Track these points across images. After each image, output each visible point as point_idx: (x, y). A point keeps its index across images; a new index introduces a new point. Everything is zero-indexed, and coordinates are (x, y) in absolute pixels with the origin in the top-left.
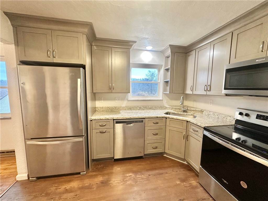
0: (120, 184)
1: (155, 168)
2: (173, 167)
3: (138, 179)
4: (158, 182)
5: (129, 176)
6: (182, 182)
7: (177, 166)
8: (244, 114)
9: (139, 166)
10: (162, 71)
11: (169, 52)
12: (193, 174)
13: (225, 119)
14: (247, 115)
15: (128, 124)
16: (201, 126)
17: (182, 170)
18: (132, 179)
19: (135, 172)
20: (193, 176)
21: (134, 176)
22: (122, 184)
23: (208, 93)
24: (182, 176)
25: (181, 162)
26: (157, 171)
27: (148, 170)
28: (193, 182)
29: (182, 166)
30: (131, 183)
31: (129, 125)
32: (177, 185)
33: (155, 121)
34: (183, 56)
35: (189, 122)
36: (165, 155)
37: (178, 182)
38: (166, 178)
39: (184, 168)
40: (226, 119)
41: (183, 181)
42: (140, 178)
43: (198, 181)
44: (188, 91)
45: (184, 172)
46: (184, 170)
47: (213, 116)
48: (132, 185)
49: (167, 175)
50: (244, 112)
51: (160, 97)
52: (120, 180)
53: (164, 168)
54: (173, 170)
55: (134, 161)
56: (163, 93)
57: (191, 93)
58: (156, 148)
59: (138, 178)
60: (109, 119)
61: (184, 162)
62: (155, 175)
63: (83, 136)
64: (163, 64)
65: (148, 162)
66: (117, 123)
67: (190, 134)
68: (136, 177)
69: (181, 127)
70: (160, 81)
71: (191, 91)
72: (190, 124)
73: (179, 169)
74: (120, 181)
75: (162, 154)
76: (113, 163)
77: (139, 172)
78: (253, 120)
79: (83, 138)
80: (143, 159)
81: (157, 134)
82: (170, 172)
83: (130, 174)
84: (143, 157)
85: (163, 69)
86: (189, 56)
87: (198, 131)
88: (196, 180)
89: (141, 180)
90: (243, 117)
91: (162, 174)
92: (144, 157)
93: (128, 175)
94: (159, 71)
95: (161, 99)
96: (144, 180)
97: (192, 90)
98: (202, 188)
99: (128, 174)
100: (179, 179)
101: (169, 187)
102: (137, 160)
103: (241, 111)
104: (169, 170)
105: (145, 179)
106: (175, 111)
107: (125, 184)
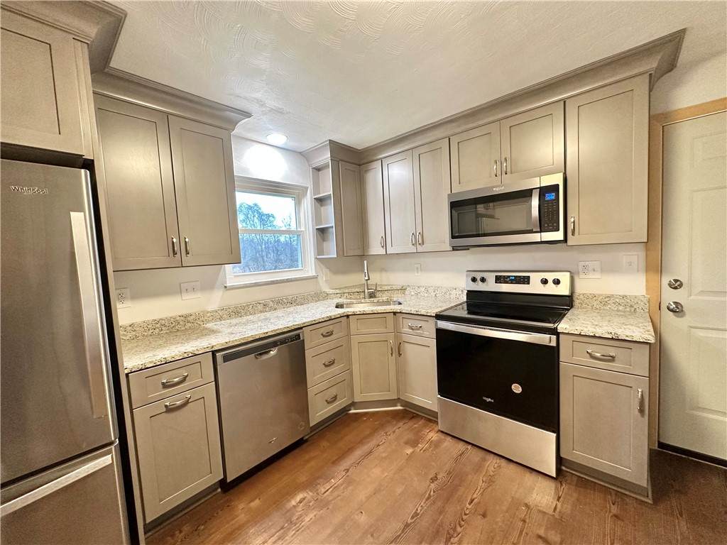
0: (287, 538)
1: (349, 449)
2: (382, 426)
3: (328, 495)
4: (373, 473)
5: (300, 502)
6: (416, 446)
7: (389, 422)
8: (478, 279)
9: (309, 465)
10: (308, 202)
11: (326, 157)
12: (422, 422)
13: (447, 296)
14: (483, 280)
15: (261, 354)
16: (429, 314)
17: (401, 424)
18: (311, 504)
19: (310, 484)
20: (425, 426)
21: (311, 494)
22: (294, 534)
23: (420, 249)
24: (409, 436)
25: (391, 411)
26: (358, 453)
27: (335, 463)
28: (431, 434)
29: (396, 416)
30: (315, 516)
31: (265, 357)
32: (410, 457)
33: (324, 331)
34: (354, 171)
35: (400, 312)
36: (353, 411)
37: (409, 451)
38: (384, 455)
39: (403, 418)
40: (450, 294)
41: (414, 443)
42: (329, 491)
43: (436, 429)
44: (376, 249)
45: (406, 426)
46: (403, 422)
47: (426, 295)
48: (321, 517)
49: (381, 448)
50: (479, 276)
51: (308, 271)
52: (282, 528)
53: (366, 437)
54: (386, 433)
55: (287, 462)
56: (316, 258)
57: (382, 252)
58: (335, 400)
59: (325, 492)
60: (197, 353)
61: (396, 406)
62: (358, 464)
63: (111, 443)
64: (310, 185)
65: (324, 444)
66: (227, 359)
67: (405, 338)
68: (318, 494)
69: (384, 330)
70: (303, 229)
71: (383, 247)
72: (401, 316)
73: (396, 425)
74: (282, 531)
75: (344, 411)
76: (226, 499)
77: (318, 478)
78: (491, 286)
79: (109, 452)
80: (308, 443)
81: (332, 363)
82: (384, 441)
83: (299, 497)
84: (305, 439)
85: (309, 199)
86: (367, 171)
87: (420, 327)
88: (433, 429)
89: (336, 493)
90: (477, 285)
91: (371, 452)
92: (307, 437)
93: (293, 503)
94: (298, 203)
95: (312, 273)
96: (342, 487)
97: (385, 246)
98: (449, 438)
99: (292, 498)
100: (406, 443)
101: (400, 469)
102: (292, 453)
103: (474, 275)
104: (379, 438)
105: (342, 485)
106: (351, 298)
107: (300, 531)
